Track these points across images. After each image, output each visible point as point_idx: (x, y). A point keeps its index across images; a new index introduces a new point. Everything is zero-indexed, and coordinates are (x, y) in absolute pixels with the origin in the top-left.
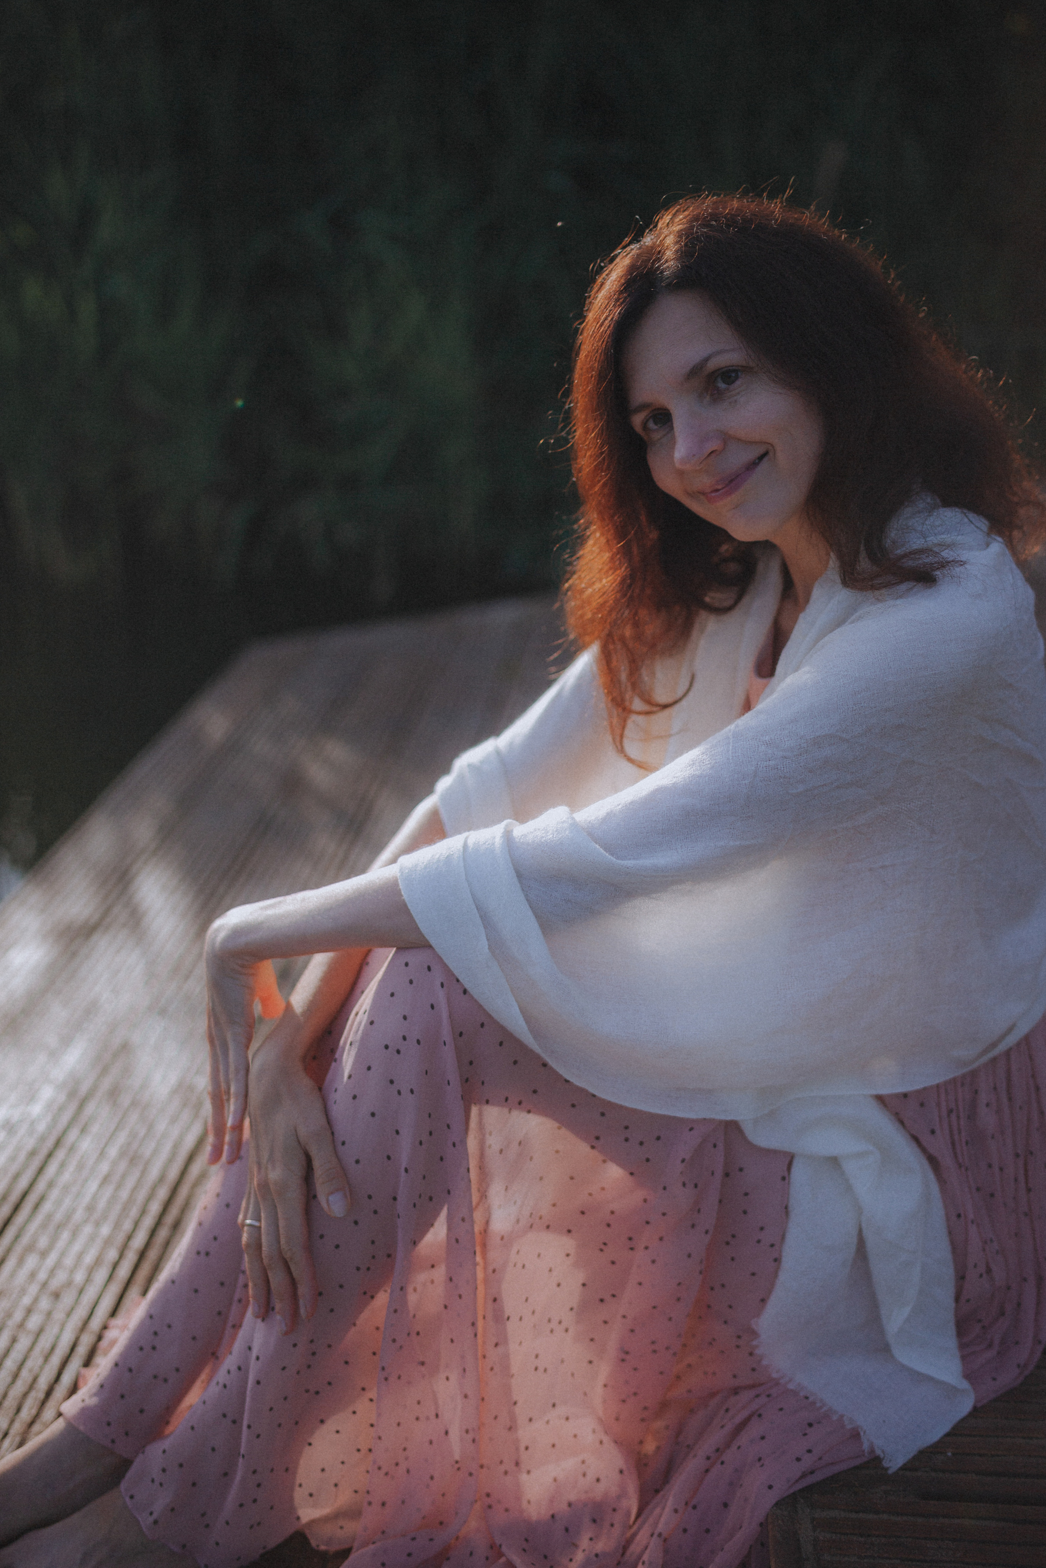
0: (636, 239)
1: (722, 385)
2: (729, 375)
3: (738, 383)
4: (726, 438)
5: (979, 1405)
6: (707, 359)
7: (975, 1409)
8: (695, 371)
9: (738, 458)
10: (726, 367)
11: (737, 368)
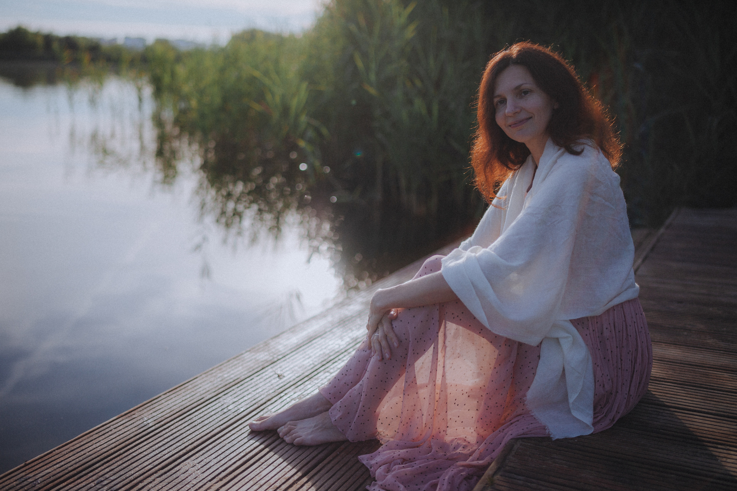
0: (506, 50)
1: (523, 94)
2: (526, 92)
3: (528, 95)
4: (522, 109)
5: (593, 433)
6: (522, 84)
7: (592, 434)
8: (518, 88)
9: (523, 116)
10: (525, 89)
11: (527, 90)
